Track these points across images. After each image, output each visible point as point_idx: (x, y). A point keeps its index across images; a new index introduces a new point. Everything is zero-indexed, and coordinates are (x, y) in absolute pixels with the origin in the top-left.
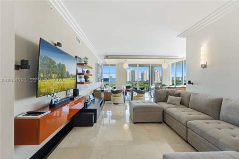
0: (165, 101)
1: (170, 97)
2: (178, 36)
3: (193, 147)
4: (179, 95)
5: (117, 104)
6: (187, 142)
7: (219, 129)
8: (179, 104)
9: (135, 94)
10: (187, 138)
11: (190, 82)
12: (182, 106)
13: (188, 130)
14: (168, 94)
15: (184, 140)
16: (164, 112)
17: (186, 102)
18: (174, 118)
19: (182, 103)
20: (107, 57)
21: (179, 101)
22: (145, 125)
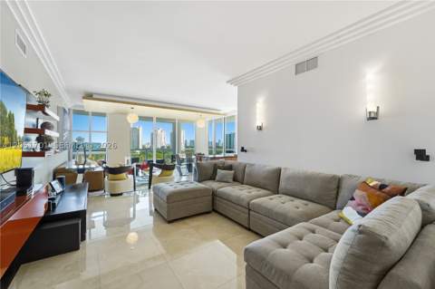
0: (213, 178)
1: (220, 172)
2: (228, 82)
3: (257, 234)
4: (230, 168)
5: (121, 194)
6: (249, 230)
7: (283, 203)
8: (231, 180)
9: (157, 172)
10: (249, 224)
11: (243, 150)
12: (236, 183)
13: (251, 212)
14: (216, 167)
15: (246, 228)
16: (214, 194)
17: (240, 177)
18: (230, 201)
19: (235, 179)
20: (89, 96)
21: (232, 176)
22: (187, 221)
